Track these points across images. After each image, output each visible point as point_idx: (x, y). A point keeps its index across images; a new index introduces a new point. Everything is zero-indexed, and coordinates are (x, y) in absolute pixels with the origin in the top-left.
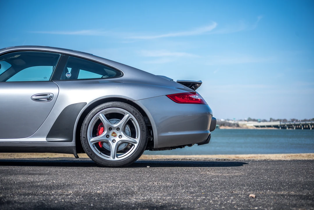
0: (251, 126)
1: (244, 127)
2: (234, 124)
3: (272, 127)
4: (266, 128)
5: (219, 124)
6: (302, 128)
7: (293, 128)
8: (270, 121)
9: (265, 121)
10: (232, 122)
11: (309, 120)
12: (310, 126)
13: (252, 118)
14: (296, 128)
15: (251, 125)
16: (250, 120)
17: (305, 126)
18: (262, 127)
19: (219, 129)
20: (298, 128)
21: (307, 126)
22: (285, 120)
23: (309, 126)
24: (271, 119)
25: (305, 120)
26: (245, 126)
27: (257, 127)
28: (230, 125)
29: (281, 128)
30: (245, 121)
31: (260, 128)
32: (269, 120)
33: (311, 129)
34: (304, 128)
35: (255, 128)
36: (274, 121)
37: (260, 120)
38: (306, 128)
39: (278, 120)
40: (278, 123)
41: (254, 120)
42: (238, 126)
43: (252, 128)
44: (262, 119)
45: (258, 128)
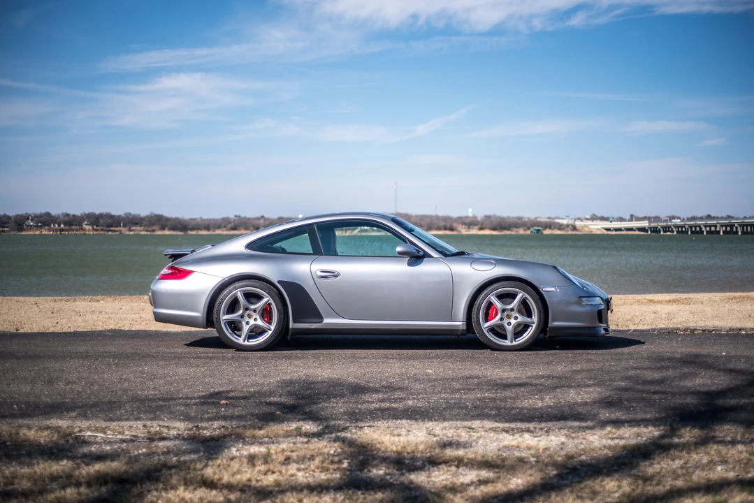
0: (598, 229)
1: (586, 231)
2: (568, 226)
3: (635, 230)
4: (625, 232)
5: (542, 227)
6: (689, 233)
7: (673, 232)
8: (631, 220)
9: (621, 219)
10: (565, 222)
11: (701, 218)
12: (703, 229)
13: (599, 215)
14: (678, 232)
15: (597, 227)
16: (594, 218)
17: (694, 229)
18: (616, 230)
19: (542, 233)
20: (682, 232)
21: (698, 229)
22: (657, 219)
23: (701, 229)
24: (632, 216)
25: (693, 218)
26: (586, 229)
27: (608, 230)
28: (560, 227)
29: (651, 231)
30: (587, 219)
31: (614, 233)
32: (628, 218)
33: (705, 233)
34: (692, 232)
35: (605, 232)
36: (638, 219)
37: (613, 218)
38: (696, 232)
39: (644, 218)
40: (645, 224)
41: (602, 219)
42: (574, 228)
43: (598, 232)
44: (616, 216)
45: (609, 233)
